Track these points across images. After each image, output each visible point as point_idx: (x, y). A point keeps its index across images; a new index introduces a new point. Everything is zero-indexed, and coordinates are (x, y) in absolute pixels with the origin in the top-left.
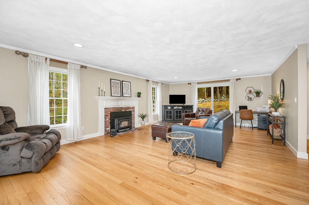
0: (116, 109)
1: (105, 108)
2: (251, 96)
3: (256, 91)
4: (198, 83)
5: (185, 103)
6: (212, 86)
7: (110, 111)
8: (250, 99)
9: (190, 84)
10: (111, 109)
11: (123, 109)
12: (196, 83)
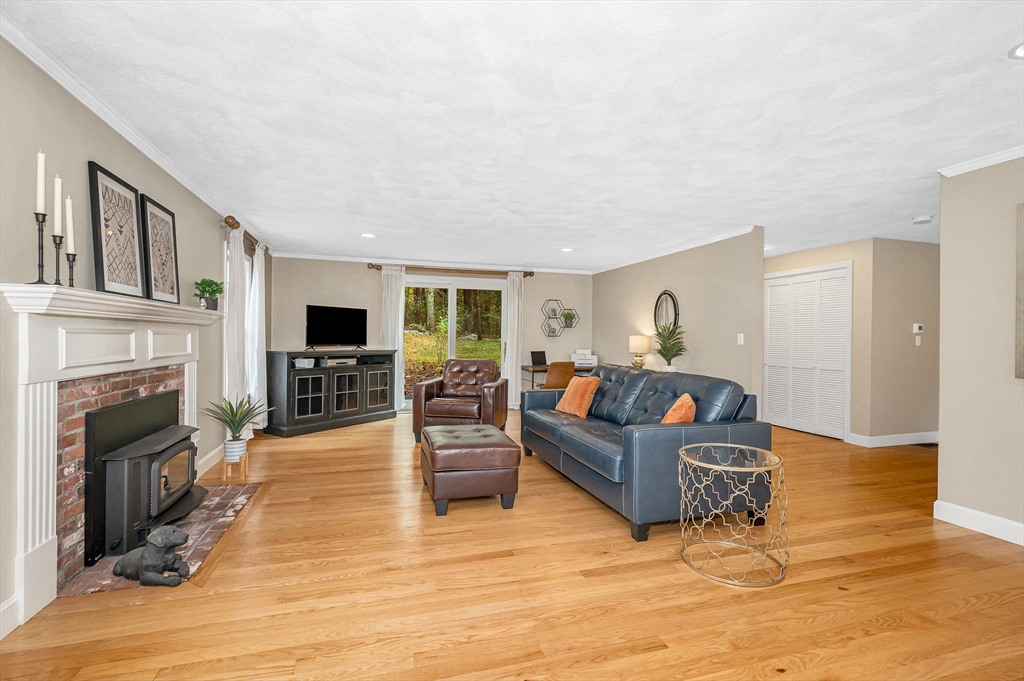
0: (115, 387)
1: (62, 385)
2: (555, 324)
3: (566, 312)
4: (410, 269)
5: (365, 343)
6: (454, 285)
7: (84, 406)
8: (552, 333)
9: (379, 268)
10: (88, 389)
11: (142, 381)
12: (402, 266)
